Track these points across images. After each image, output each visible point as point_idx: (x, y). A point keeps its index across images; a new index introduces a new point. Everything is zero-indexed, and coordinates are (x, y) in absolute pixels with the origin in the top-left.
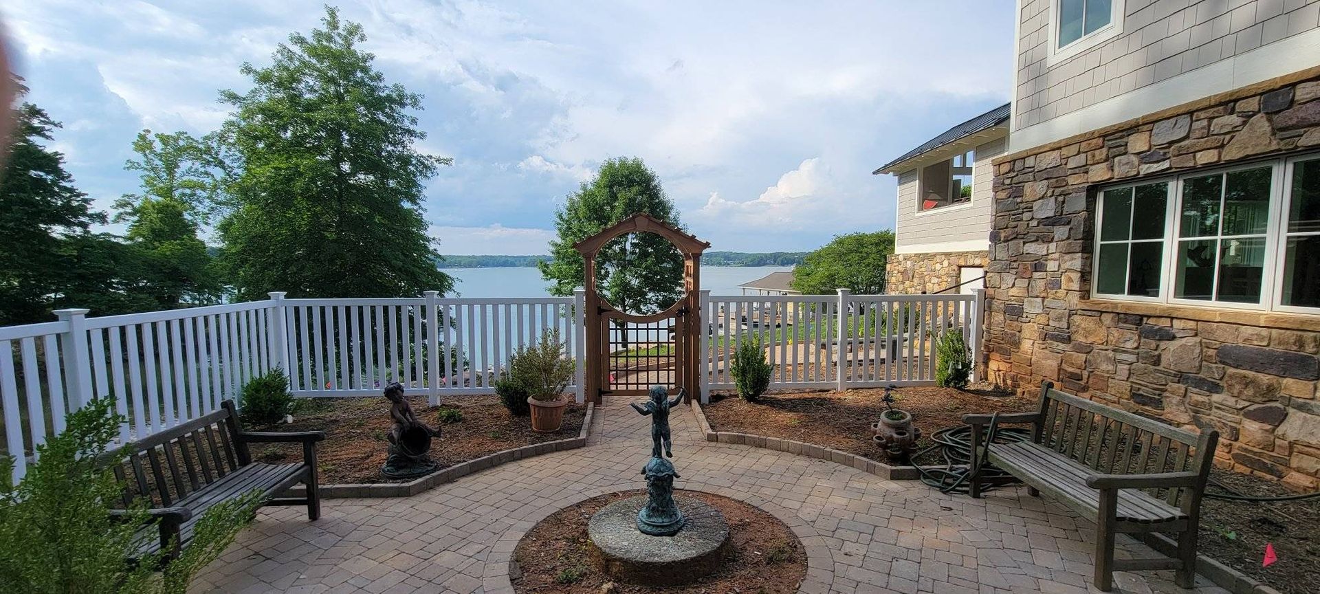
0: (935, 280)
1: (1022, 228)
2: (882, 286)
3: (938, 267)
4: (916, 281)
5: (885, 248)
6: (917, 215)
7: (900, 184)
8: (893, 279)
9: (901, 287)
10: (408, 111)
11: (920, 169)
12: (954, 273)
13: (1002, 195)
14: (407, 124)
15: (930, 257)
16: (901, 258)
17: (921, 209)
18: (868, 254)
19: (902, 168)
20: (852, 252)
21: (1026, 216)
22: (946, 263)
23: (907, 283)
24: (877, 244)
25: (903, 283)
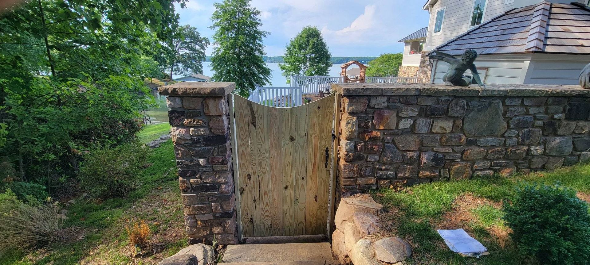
0: (411, 74)
1: (424, 66)
2: (396, 74)
3: (412, 70)
4: (406, 74)
5: (399, 60)
6: (409, 55)
7: (405, 45)
8: (400, 73)
9: (402, 75)
10: (257, 17)
11: (411, 43)
12: (416, 72)
13: (422, 58)
14: (258, 21)
15: (411, 67)
16: (403, 67)
17: (410, 54)
18: (392, 62)
19: (407, 42)
20: (386, 61)
21: (425, 63)
22: (414, 69)
23: (404, 75)
24: (396, 58)
25: (403, 74)
